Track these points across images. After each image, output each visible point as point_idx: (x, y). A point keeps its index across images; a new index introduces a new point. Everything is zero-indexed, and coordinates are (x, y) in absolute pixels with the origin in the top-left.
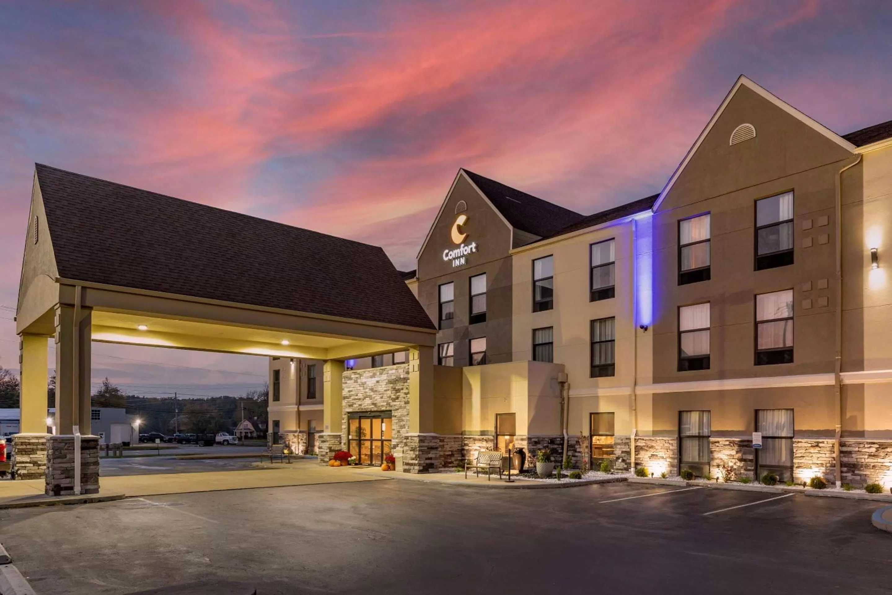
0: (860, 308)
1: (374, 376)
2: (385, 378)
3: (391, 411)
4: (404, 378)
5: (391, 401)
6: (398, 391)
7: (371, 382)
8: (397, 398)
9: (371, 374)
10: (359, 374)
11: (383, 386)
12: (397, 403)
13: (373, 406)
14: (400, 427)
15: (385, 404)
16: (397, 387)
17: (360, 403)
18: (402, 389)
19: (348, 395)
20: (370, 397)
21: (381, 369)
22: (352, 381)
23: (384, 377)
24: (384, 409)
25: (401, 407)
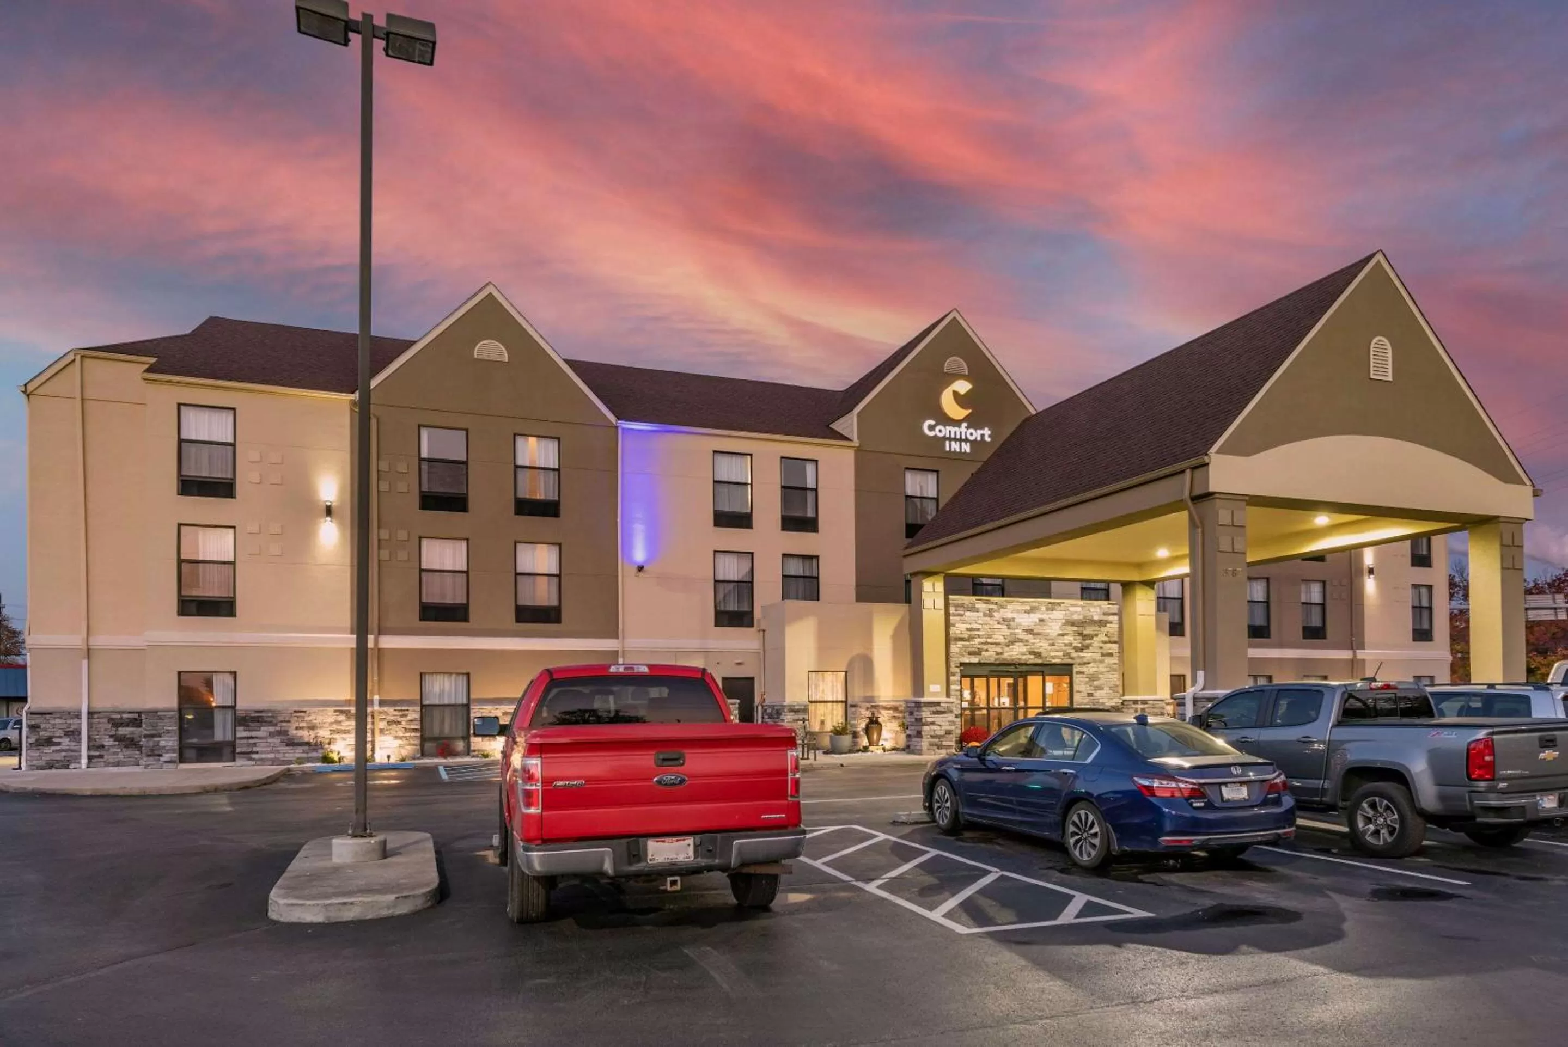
0: (1362, 605)
1: (1032, 610)
2: (1062, 617)
3: (1072, 665)
4: (1100, 621)
5: (1073, 651)
6: (1085, 637)
7: (1027, 620)
8: (1087, 647)
9: (1028, 608)
10: (996, 604)
11: (1057, 627)
12: (1087, 655)
13: (1032, 657)
14: (1092, 688)
15: (1061, 654)
16: (1085, 632)
17: (999, 650)
18: (1096, 635)
19: (966, 636)
20: (1025, 642)
21: (1050, 603)
22: (981, 614)
23: (1058, 615)
24: (1057, 661)
25: (1095, 661)
